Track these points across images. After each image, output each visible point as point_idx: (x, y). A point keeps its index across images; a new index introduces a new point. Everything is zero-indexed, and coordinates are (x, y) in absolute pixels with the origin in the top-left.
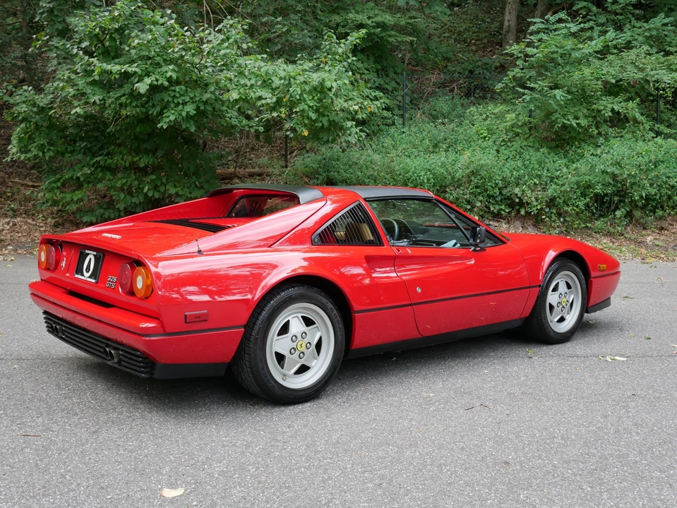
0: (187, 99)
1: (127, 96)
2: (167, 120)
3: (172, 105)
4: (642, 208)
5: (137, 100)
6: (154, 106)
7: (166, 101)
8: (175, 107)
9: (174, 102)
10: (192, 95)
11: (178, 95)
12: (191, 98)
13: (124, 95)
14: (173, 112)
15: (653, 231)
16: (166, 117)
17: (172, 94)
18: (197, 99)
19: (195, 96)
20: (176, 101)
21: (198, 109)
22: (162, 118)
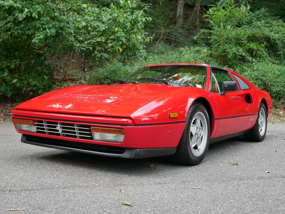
0: (51, 26)
1: (11, 23)
2: (39, 38)
3: (41, 29)
4: (274, 98)
5: (18, 26)
6: (29, 29)
7: (37, 26)
8: (43, 30)
9: (42, 27)
10: (54, 23)
11: (45, 23)
12: (53, 25)
13: (9, 22)
14: (42, 33)
15: (281, 109)
16: (37, 36)
17: (42, 22)
18: (57, 26)
19: (56, 25)
20: (44, 27)
21: (57, 32)
22: (35, 37)
